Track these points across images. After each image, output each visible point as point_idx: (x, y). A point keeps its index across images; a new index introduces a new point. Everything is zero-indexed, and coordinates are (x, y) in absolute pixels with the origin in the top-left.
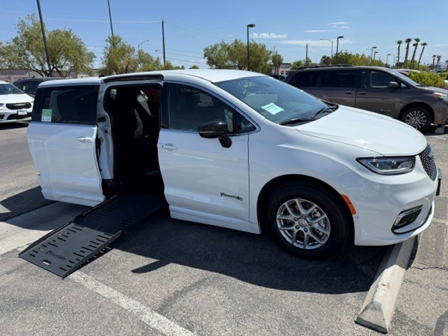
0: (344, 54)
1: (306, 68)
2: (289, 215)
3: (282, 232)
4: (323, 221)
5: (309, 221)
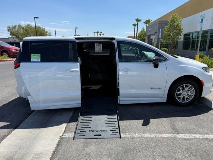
2: (180, 91)
3: (176, 98)
4: (192, 91)
5: (187, 92)
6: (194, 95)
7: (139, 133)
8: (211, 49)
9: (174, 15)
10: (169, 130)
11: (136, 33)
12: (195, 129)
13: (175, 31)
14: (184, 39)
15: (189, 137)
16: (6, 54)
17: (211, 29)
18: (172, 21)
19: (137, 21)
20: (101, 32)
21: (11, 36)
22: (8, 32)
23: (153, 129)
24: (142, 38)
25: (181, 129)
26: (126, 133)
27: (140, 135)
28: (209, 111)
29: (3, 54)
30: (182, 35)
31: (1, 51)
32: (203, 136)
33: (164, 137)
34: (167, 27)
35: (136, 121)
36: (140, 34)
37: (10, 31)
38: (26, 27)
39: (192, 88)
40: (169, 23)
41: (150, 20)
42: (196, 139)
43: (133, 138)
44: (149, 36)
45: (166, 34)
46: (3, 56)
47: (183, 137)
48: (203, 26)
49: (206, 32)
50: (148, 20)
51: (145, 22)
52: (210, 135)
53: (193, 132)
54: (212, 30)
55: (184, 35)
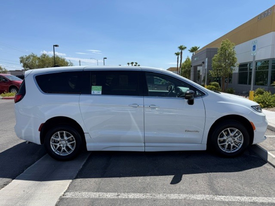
2: (224, 137)
3: (220, 147)
4: (239, 137)
5: (233, 138)
6: (242, 142)
7: (164, 193)
8: (273, 83)
9: (225, 41)
10: (204, 191)
11: (179, 63)
12: (240, 189)
13: (227, 61)
14: (240, 70)
15: (230, 200)
16: (15, 90)
17: (272, 58)
18: (222, 48)
19: (180, 49)
20: (136, 63)
21: (24, 68)
22: (21, 63)
23: (184, 188)
24: (187, 70)
25: (221, 189)
26: (147, 193)
27: (165, 195)
28: (263, 165)
29: (12, 90)
30: (236, 66)
31: (9, 86)
32: (250, 198)
33: (197, 200)
34: (216, 56)
35: (164, 177)
36: (184, 65)
37: (23, 62)
38: (42, 58)
39: (240, 133)
40: (219, 51)
41: (197, 47)
42: (240, 203)
43: (154, 201)
44: (195, 68)
45: (216, 64)
46: (12, 93)
47: (222, 200)
48: (255, 54)
49: (266, 62)
50: (194, 47)
51: (191, 50)
52: (260, 198)
53: (237, 193)
54: (274, 59)
55: (238, 66)
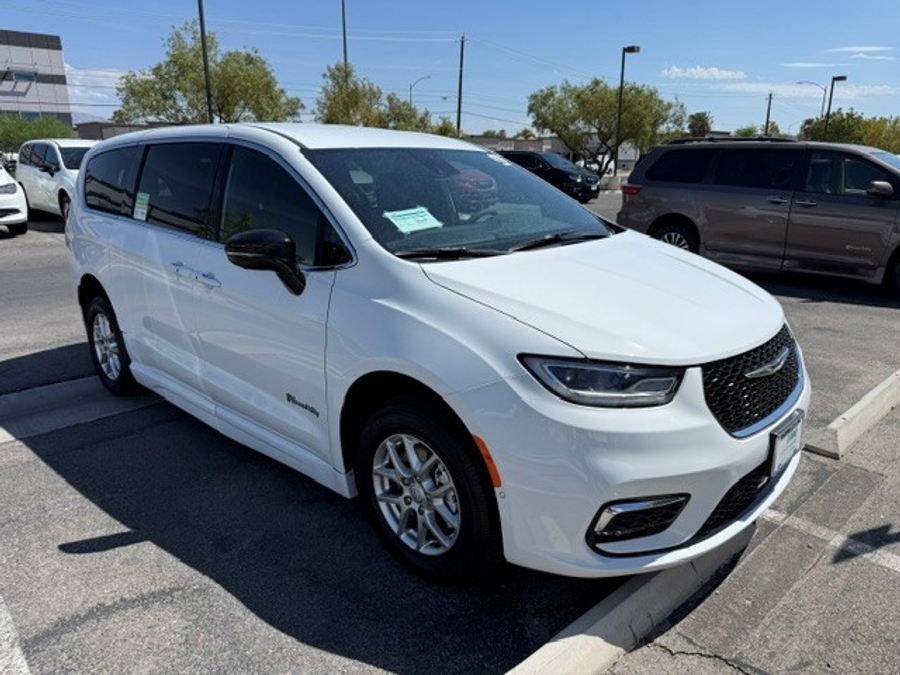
0: (845, 116)
1: (691, 141)
6: (458, 525)
37: (535, 111)
